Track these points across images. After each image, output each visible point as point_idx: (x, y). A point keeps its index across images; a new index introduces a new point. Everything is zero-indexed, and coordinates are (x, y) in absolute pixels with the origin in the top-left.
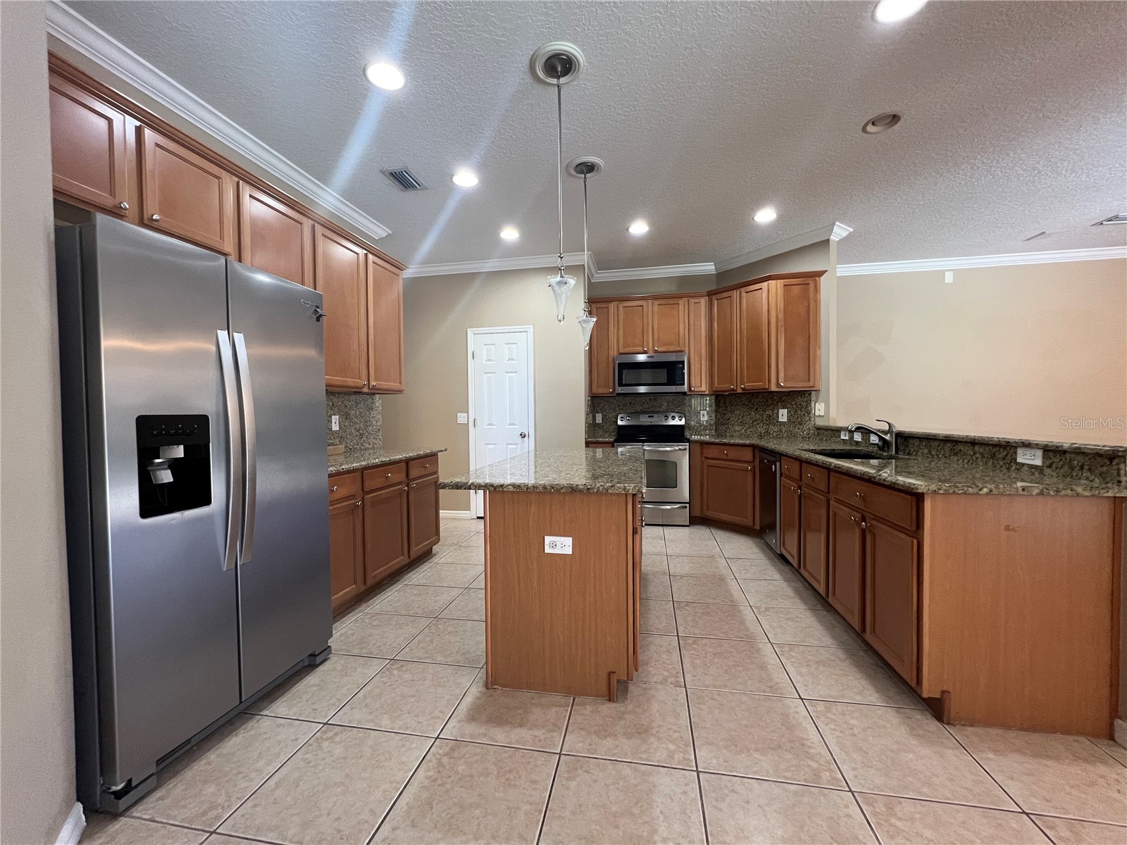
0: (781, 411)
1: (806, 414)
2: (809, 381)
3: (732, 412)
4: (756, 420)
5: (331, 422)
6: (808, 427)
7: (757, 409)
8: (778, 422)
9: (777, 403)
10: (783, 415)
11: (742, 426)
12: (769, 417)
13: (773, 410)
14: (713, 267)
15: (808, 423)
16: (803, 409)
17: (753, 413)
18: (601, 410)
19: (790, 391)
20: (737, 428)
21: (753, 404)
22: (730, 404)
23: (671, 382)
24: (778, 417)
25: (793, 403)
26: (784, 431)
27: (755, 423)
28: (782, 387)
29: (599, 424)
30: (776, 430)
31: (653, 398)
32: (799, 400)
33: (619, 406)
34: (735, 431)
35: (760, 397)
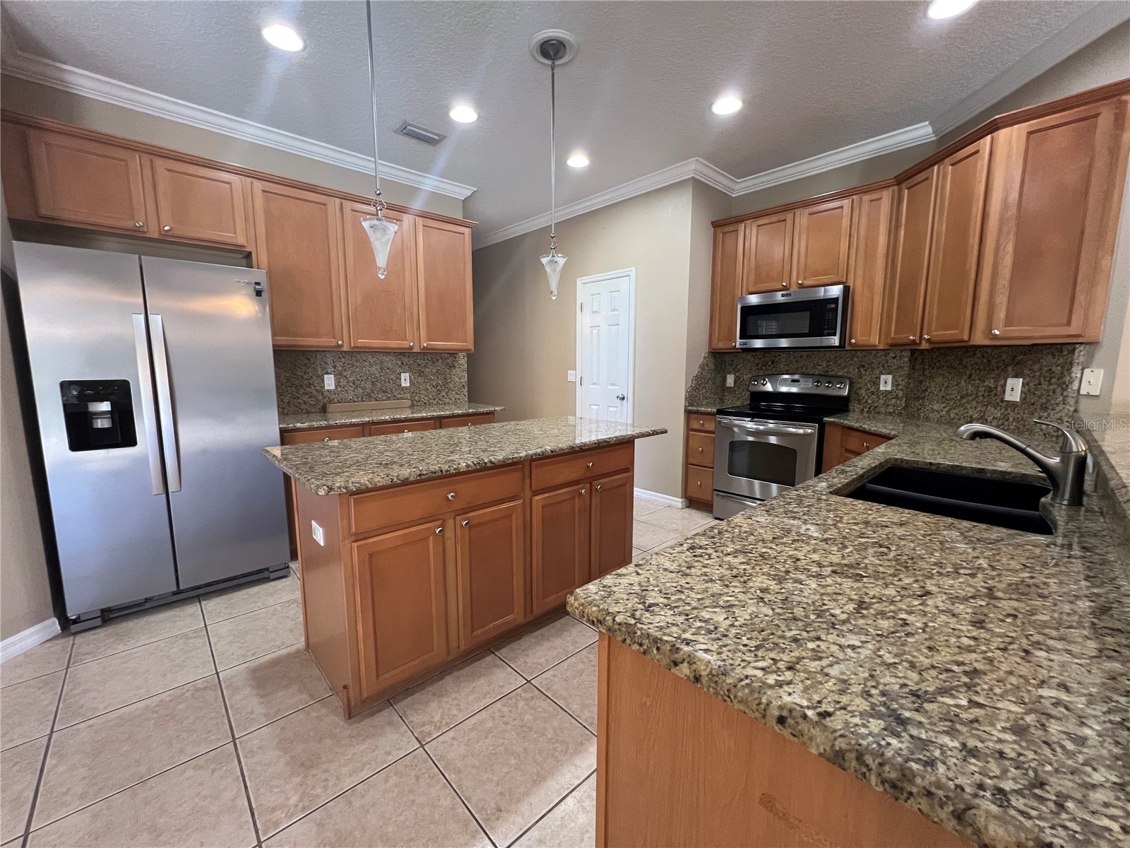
0: (1011, 382)
1: (1059, 391)
2: (1069, 323)
3: (932, 378)
4: (967, 395)
5: (400, 379)
6: (1057, 416)
7: (970, 376)
8: (1002, 401)
9: (1006, 366)
10: (1014, 389)
11: (943, 403)
12: (990, 390)
13: (997, 381)
14: (930, 129)
15: (1061, 406)
16: (1054, 380)
17: (963, 383)
18: (734, 369)
19: (1034, 345)
20: (936, 407)
21: (966, 367)
22: (930, 366)
23: (816, 331)
24: (1004, 392)
25: (1036, 367)
26: (1011, 419)
27: (964, 401)
28: (995, 337)
29: (730, 388)
30: (999, 415)
31: (805, 354)
32: (1047, 361)
33: (758, 364)
34: (933, 410)
35: (979, 354)
